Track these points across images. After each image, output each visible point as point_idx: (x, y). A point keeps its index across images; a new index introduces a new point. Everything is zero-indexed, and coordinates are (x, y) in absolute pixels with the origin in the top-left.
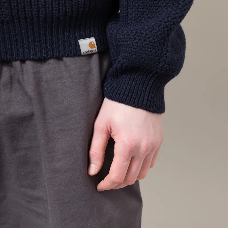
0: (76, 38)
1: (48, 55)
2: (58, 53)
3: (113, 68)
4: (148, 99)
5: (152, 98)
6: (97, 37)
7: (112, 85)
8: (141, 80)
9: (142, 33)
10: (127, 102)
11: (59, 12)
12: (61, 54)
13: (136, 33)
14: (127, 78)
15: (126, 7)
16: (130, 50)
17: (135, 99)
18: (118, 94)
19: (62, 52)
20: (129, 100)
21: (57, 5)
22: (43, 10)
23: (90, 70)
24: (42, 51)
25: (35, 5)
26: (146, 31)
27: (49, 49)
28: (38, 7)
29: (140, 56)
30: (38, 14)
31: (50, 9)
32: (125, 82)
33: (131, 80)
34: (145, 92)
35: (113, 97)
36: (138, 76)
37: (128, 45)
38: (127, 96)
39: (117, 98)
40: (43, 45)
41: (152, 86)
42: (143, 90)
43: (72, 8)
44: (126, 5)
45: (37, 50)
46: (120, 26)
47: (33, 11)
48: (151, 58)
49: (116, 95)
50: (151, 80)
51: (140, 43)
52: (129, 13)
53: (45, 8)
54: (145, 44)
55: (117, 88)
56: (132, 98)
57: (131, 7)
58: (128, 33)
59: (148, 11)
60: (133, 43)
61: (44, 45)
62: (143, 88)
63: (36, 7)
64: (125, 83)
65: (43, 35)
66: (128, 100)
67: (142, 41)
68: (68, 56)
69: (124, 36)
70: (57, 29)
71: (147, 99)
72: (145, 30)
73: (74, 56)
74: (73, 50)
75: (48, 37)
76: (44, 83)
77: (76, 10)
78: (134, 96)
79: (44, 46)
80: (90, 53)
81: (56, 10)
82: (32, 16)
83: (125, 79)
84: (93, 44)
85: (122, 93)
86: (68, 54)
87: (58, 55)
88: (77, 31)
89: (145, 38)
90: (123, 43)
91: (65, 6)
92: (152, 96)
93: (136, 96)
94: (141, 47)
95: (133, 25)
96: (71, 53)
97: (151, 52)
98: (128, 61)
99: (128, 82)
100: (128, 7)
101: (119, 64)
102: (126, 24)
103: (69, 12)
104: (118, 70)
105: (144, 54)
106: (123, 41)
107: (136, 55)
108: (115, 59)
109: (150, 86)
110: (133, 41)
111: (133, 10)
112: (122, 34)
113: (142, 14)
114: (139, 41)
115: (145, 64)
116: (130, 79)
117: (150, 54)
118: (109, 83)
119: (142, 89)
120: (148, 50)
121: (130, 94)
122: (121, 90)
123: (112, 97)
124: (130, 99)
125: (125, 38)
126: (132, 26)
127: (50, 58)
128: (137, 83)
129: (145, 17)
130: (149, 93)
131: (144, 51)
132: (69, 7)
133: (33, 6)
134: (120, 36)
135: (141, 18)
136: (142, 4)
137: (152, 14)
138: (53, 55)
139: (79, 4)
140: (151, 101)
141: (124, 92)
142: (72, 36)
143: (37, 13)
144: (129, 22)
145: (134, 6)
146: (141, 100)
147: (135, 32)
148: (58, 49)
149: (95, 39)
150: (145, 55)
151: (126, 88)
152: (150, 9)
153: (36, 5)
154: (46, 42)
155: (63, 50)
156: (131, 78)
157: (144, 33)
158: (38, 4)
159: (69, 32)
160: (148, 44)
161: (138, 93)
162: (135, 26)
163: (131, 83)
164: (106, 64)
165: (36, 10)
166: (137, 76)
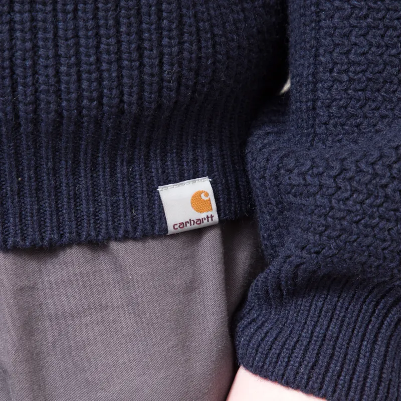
0: (153, 181)
1: (61, 236)
2: (95, 229)
3: (268, 275)
4: (380, 377)
5: (394, 374)
6: (219, 175)
7: (265, 329)
8: (358, 316)
9: (361, 171)
10: (312, 388)
11: (101, 104)
12: (103, 231)
13: (343, 170)
14: (312, 309)
15: (309, 82)
16: (324, 222)
17: (339, 377)
18: (284, 358)
19: (107, 225)
20: (319, 381)
21: (95, 84)
22: (50, 99)
23: (193, 282)
24: (42, 223)
25: (25, 85)
26: (373, 164)
27: (66, 216)
28: (36, 91)
29: (354, 242)
30: (35, 111)
31: (73, 96)
32: (306, 319)
33: (325, 316)
34: (371, 355)
35: (265, 367)
36: (346, 304)
37: (317, 207)
38: (312, 368)
39: (281, 372)
40: (47, 204)
41: (391, 335)
42: (363, 348)
43: (142, 90)
44: (310, 78)
45: (29, 218)
46: (289, 140)
47: (20, 102)
48: (390, 249)
49: (277, 362)
50: (390, 315)
51: (355, 202)
52: (319, 104)
53: (58, 92)
54: (371, 206)
55: (281, 340)
56: (329, 374)
57: (325, 85)
58: (315, 171)
59: (380, 98)
60: (333, 201)
61: (50, 204)
62: (363, 340)
63: (30, 90)
64: (305, 323)
65: (48, 174)
66: (317, 379)
67: (361, 197)
68: (125, 238)
69: (304, 179)
70: (93, 155)
71: (377, 379)
72: (371, 160)
73: (145, 237)
74: (141, 219)
75: (64, 180)
76: (47, 323)
77: (153, 96)
78: (334, 368)
79: (50, 207)
80: (196, 226)
81: (91, 100)
82: (17, 116)
83: (306, 312)
84: (206, 199)
85: (296, 357)
86: (126, 231)
87: (93, 234)
88: (156, 161)
89: (371, 187)
90: (298, 201)
91: (120, 85)
92: (393, 367)
93: (342, 367)
94: (356, 216)
95: (333, 142)
96: (135, 229)
97: (389, 230)
98: (314, 255)
99: (316, 320)
100: (315, 84)
101: (287, 266)
102: (308, 135)
103: (130, 104)
104: (283, 283)
105: (366, 236)
106: (301, 194)
107: (341, 238)
108: (275, 246)
109: (388, 333)
110: (333, 194)
111: (331, 95)
112: (296, 171)
113: (361, 107)
114: (351, 196)
115: (371, 267)
116: (320, 312)
117: (388, 237)
118: (254, 320)
119: (361, 345)
120: (381, 225)
121: (323, 361)
122: (294, 348)
123: (263, 367)
124: (323, 379)
125: (306, 185)
126: (329, 143)
127: (70, 245)
128: (345, 324)
129: (370, 115)
130: (385, 356)
131: (366, 226)
132: (131, 87)
133: (20, 88)
134: (290, 178)
135: (358, 121)
136: (360, 75)
137: (393, 105)
138: (79, 235)
139: (162, 80)
140: (389, 384)
141: (304, 355)
142: (141, 175)
143: (30, 108)
144: (319, 131)
145: (335, 80)
146: (358, 381)
147: (337, 166)
148: (96, 216)
149: (212, 183)
150: (369, 240)
151: (310, 342)
152: (385, 92)
153: (30, 83)
154: (56, 195)
155: (110, 219)
156: (324, 309)
157: (368, 172)
158: (37, 82)
159: (130, 162)
160: (381, 205)
161: (349, 357)
162: (338, 144)
163: (326, 323)
164: (243, 257)
165: (28, 99)
166: (343, 304)
